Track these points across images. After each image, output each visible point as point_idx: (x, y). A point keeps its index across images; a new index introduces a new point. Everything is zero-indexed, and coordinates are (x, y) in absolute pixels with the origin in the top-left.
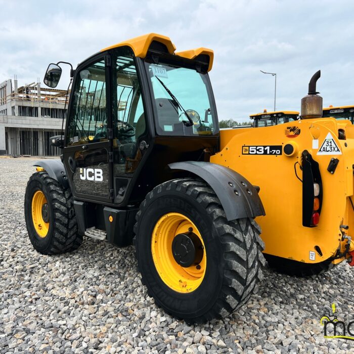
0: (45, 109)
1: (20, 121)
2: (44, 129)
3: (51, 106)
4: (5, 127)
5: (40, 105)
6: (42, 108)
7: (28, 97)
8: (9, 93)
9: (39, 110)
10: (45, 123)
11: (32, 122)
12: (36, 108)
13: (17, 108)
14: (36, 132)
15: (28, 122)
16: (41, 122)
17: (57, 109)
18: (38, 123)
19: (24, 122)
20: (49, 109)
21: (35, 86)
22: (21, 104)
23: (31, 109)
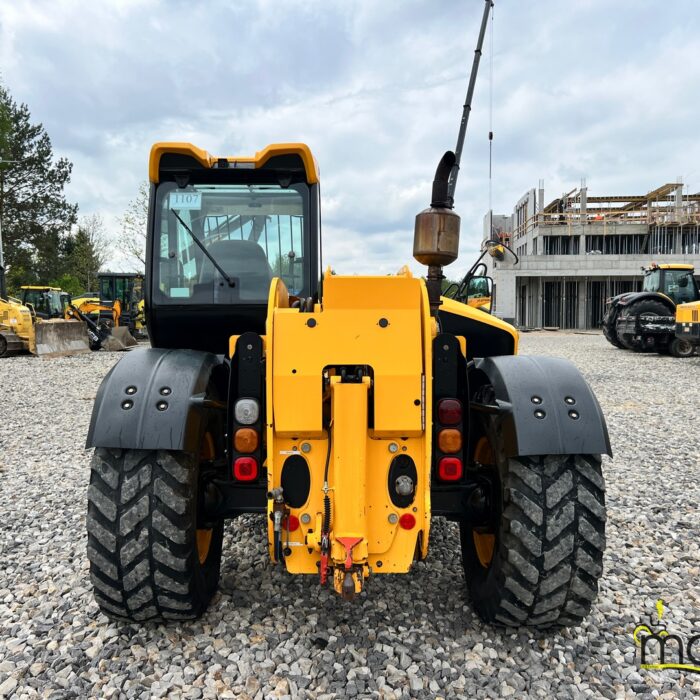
0: (594, 237)
1: (543, 265)
2: (588, 277)
3: (605, 231)
4: (517, 278)
5: (583, 231)
6: (587, 237)
7: (562, 218)
8: (530, 214)
9: (583, 240)
10: (590, 264)
11: (565, 265)
12: (577, 238)
13: (540, 240)
14: (573, 283)
15: (557, 265)
16: (582, 264)
17: (617, 236)
18: (576, 265)
19: (550, 265)
20: (601, 237)
21: (579, 195)
22: (548, 232)
23: (566, 239)
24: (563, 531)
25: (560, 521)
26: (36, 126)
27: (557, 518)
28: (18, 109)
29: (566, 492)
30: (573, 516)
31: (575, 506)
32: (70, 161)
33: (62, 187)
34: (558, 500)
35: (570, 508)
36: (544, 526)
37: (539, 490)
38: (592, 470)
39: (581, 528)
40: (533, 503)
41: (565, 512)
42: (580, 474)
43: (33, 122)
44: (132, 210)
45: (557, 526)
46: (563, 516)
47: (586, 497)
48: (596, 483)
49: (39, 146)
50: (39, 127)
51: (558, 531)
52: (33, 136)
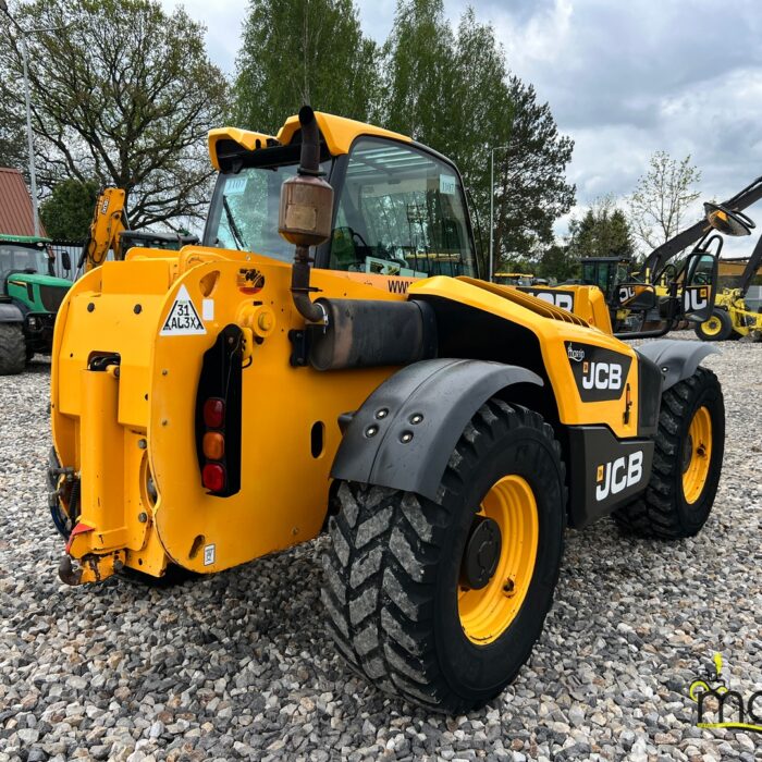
24: (366, 580)
25: (364, 568)
26: (542, 105)
27: (361, 563)
28: (526, 90)
29: (378, 533)
30: (378, 565)
31: (384, 553)
32: (571, 139)
33: (564, 167)
34: (367, 541)
35: (377, 554)
36: (348, 568)
37: (352, 523)
38: (418, 513)
39: (386, 582)
40: (343, 538)
41: (371, 557)
42: (403, 515)
43: (539, 103)
44: (641, 186)
45: (360, 572)
46: (367, 561)
47: (399, 545)
48: (418, 530)
49: (543, 128)
50: (545, 106)
51: (361, 579)
52: (537, 118)
